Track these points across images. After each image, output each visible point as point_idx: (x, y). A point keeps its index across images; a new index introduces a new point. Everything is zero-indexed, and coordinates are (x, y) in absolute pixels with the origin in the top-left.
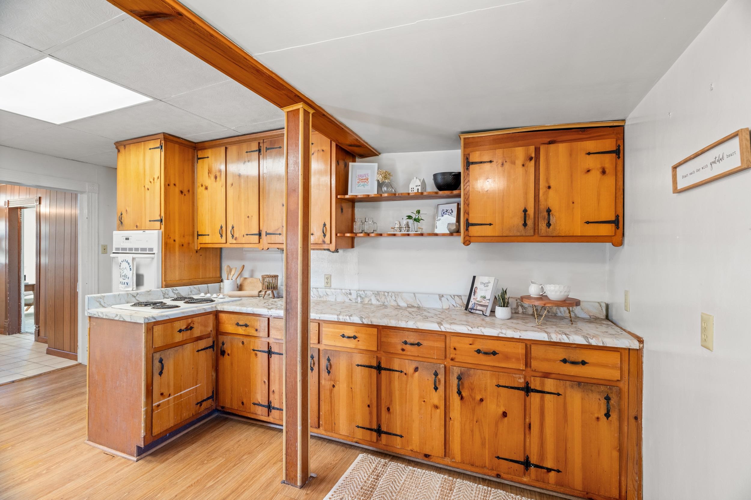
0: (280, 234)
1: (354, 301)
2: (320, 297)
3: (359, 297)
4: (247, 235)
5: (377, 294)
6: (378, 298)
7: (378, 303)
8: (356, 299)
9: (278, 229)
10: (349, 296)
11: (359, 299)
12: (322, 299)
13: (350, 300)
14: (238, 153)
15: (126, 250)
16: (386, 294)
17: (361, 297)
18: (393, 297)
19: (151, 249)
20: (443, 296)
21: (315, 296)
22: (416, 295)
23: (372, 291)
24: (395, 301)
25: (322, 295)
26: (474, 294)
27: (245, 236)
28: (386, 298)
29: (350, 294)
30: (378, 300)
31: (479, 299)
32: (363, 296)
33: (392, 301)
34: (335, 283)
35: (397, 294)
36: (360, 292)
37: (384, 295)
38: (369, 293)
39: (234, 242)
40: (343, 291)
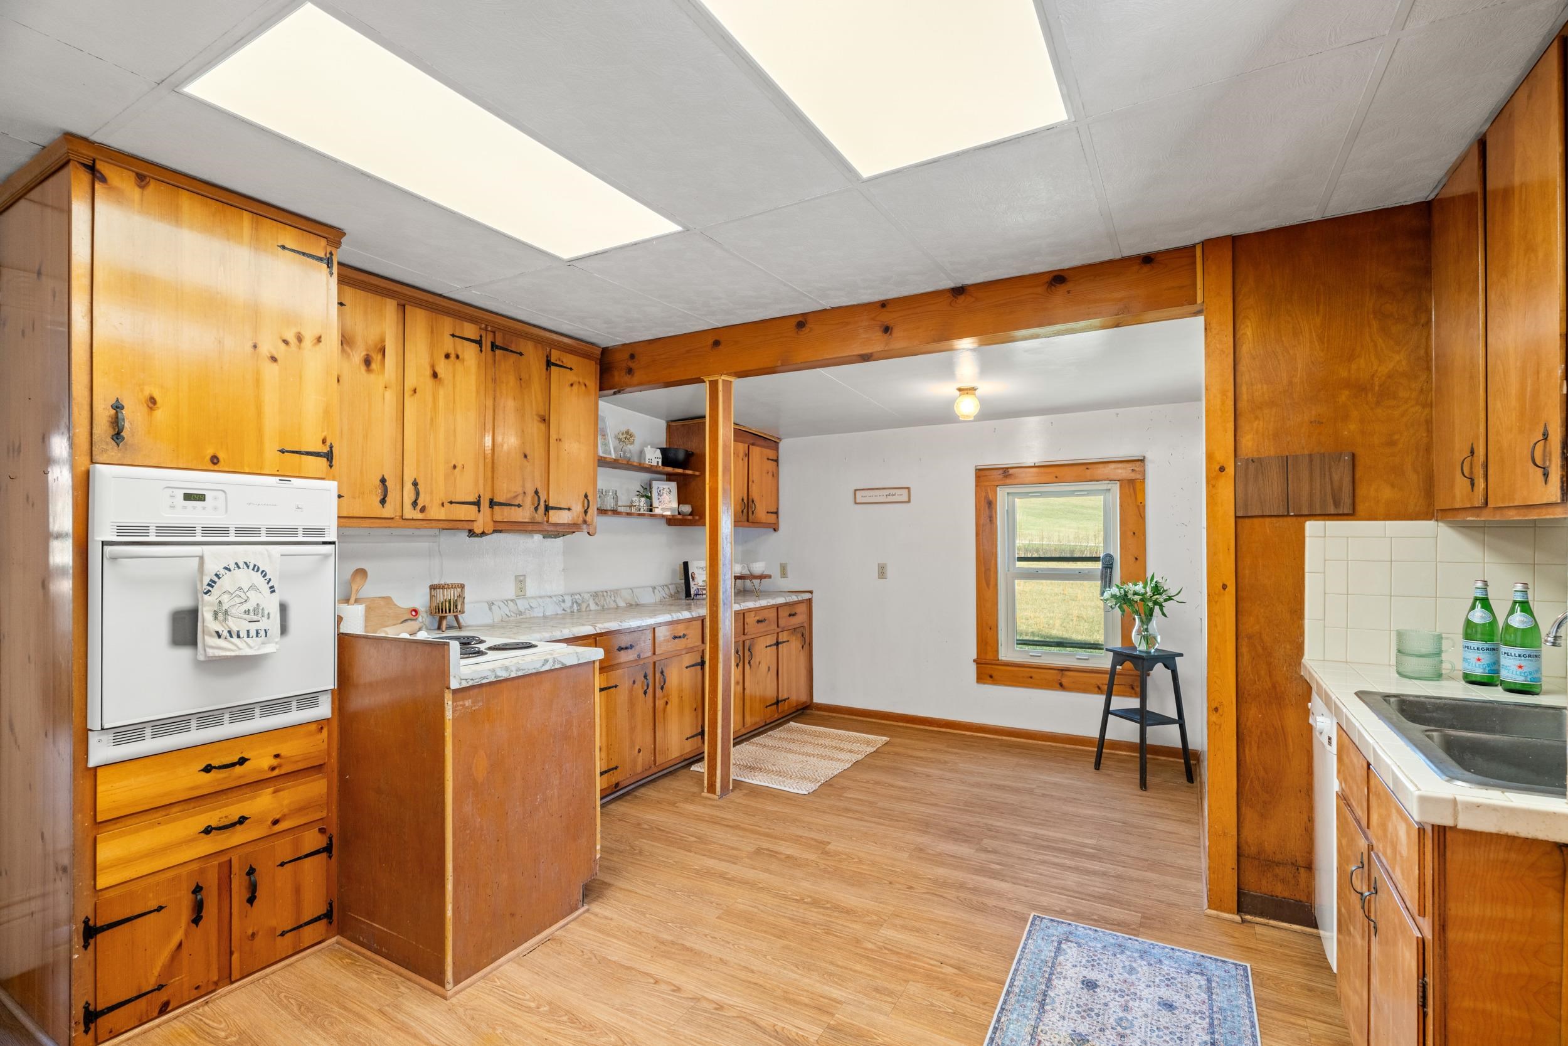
0: (519, 506)
1: (569, 611)
2: (521, 613)
3: (575, 604)
4: (451, 503)
5: (595, 595)
6: (597, 601)
7: (597, 608)
8: (572, 607)
9: (517, 496)
10: (563, 604)
11: (575, 607)
12: (524, 616)
13: (564, 610)
14: (432, 328)
15: (193, 534)
16: (605, 594)
17: (577, 603)
18: (613, 598)
19: (320, 531)
20: (655, 588)
21: (512, 614)
22: (634, 590)
23: (589, 593)
24: (615, 601)
25: (523, 611)
26: (693, 580)
27: (447, 505)
28: (605, 599)
29: (564, 601)
30: (597, 604)
31: (701, 584)
32: (579, 602)
33: (612, 602)
34: (531, 589)
35: (616, 592)
36: (576, 597)
37: (603, 596)
38: (587, 596)
39: (420, 516)
40: (554, 599)
